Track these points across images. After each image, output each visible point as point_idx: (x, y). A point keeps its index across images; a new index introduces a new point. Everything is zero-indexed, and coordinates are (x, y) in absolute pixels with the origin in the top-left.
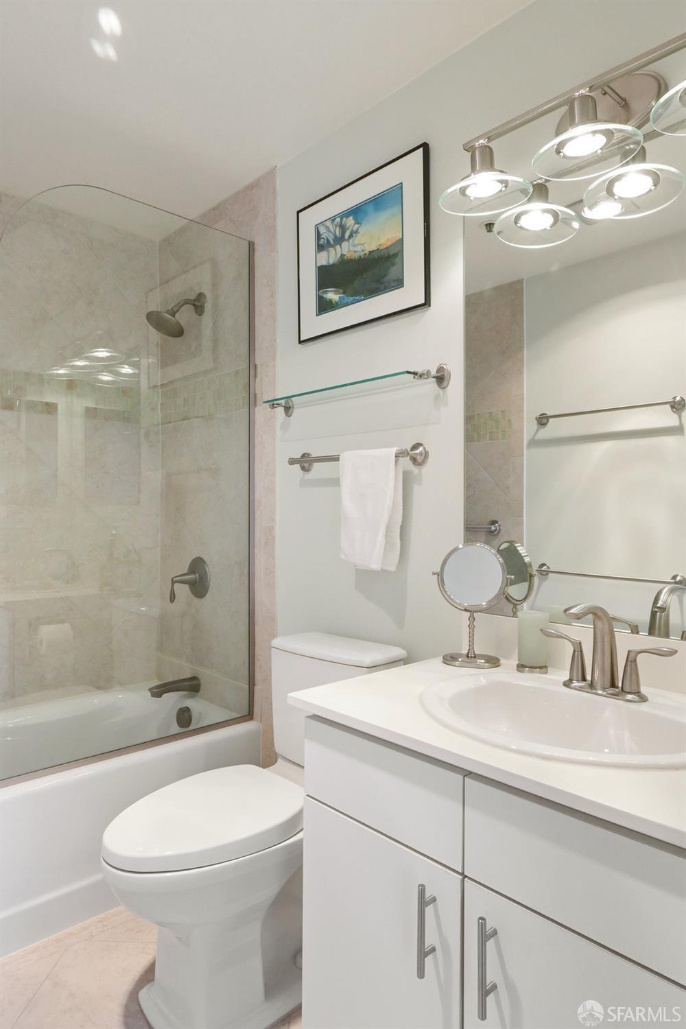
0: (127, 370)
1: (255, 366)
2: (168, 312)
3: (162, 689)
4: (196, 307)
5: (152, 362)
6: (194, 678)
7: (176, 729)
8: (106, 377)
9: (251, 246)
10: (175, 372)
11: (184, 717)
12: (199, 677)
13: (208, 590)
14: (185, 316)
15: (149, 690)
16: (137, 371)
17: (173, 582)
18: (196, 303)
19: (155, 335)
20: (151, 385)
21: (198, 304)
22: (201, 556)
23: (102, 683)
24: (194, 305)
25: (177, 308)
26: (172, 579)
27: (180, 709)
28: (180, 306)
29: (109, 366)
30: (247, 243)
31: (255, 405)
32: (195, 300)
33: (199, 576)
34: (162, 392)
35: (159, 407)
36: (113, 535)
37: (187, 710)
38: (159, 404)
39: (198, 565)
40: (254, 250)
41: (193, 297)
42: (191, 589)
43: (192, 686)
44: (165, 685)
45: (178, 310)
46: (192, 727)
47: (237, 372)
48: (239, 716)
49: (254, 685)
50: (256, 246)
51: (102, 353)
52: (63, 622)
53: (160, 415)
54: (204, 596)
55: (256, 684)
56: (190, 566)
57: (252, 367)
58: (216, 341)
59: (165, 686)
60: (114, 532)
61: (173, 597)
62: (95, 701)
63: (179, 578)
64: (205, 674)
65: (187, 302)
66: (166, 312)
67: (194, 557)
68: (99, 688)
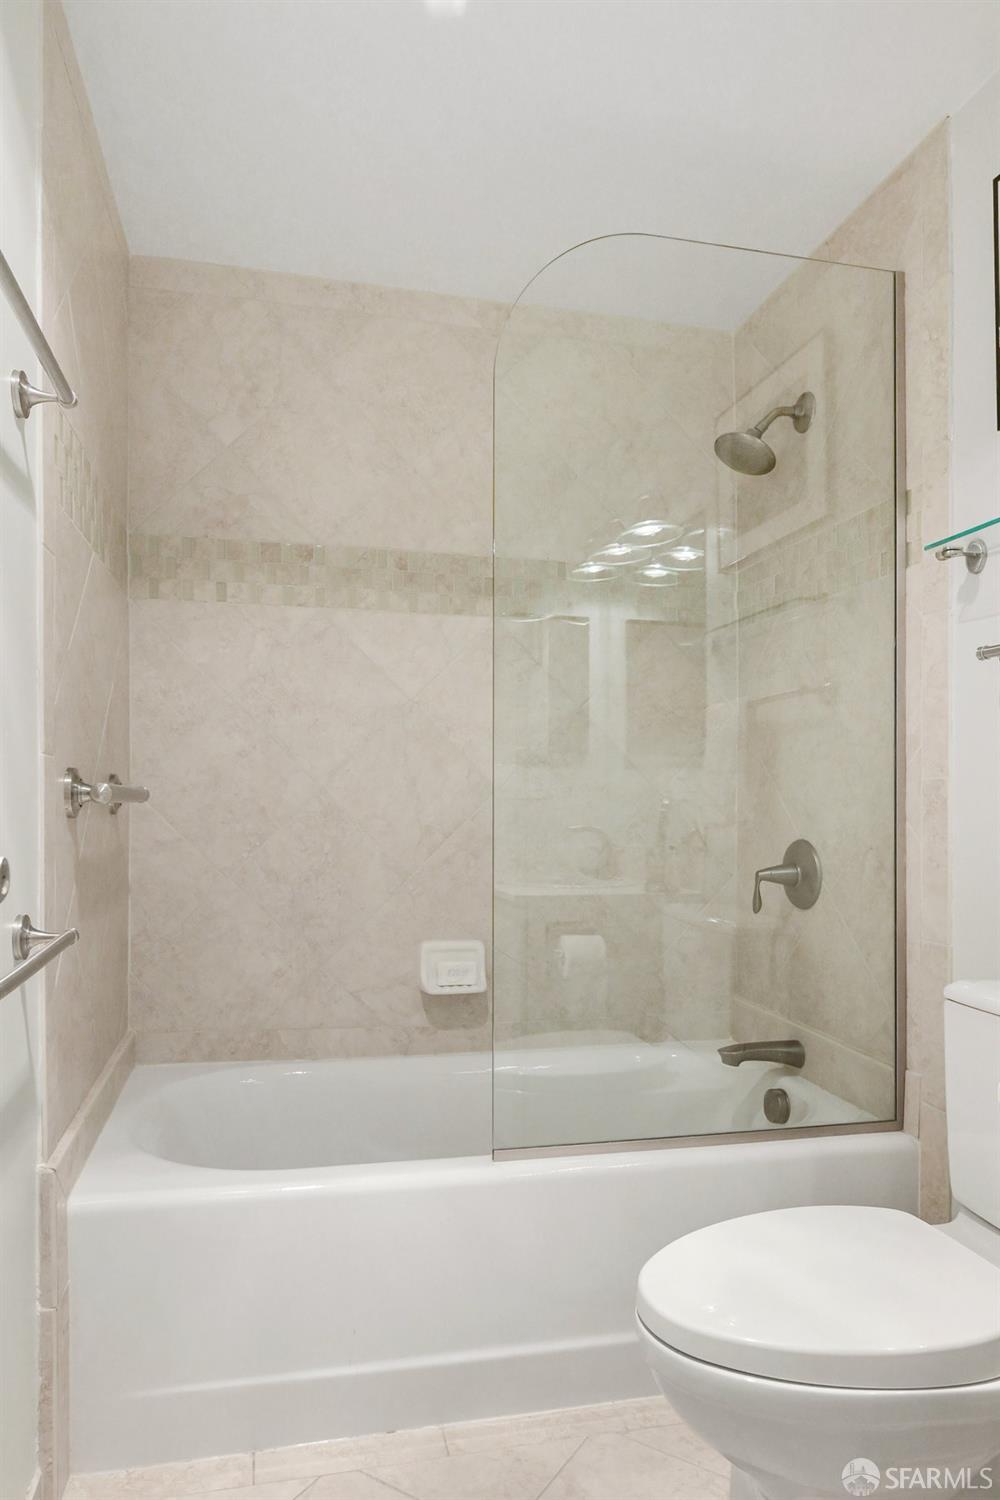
0: (686, 554)
1: (907, 494)
2: (750, 432)
3: (741, 1052)
4: (795, 418)
5: (726, 534)
6: (794, 1043)
7: (761, 1121)
8: (656, 571)
9: (898, 281)
10: (762, 537)
11: (777, 1106)
12: (803, 1043)
13: (819, 893)
14: (779, 437)
15: (719, 1051)
16: (700, 554)
17: (758, 879)
18: (797, 413)
19: (729, 478)
20: (723, 566)
21: (799, 416)
22: (806, 839)
23: (649, 1028)
24: (794, 416)
25: (765, 423)
26: (757, 873)
27: (771, 1091)
28: (769, 421)
29: (659, 550)
30: (892, 275)
31: (907, 565)
32: (794, 407)
33: (802, 869)
34: (740, 575)
35: (735, 598)
36: (663, 806)
37: (783, 1094)
38: (736, 594)
39: (800, 853)
40: (903, 285)
41: (791, 402)
42: (788, 893)
43: (791, 1056)
44: (745, 1047)
45: (766, 428)
46: (790, 1124)
47: (871, 513)
48: (876, 1119)
49: (906, 1069)
50: (906, 277)
51: (649, 529)
52: (591, 932)
53: (737, 611)
54: (813, 904)
55: (908, 1066)
56: (787, 853)
57: (900, 497)
58: (831, 469)
59: (744, 1049)
60: (666, 802)
61: (757, 905)
62: (637, 1056)
63: (768, 872)
64: (814, 1040)
65: (781, 412)
66: (747, 433)
67: (794, 840)
68: (643, 1038)
